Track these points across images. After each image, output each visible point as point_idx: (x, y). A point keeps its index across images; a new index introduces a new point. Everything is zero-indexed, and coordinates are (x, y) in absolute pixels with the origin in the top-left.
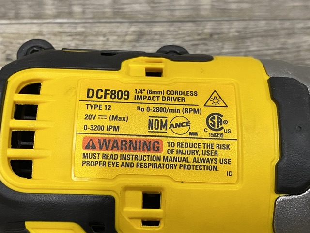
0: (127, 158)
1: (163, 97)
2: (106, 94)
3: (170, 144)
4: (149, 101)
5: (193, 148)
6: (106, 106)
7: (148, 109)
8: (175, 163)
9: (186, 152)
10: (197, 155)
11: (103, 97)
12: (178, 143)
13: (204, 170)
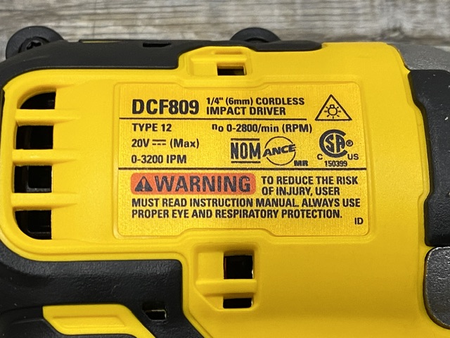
0: (201, 203)
1: (251, 108)
2: (162, 107)
3: (266, 179)
4: (230, 116)
5: (302, 185)
6: (163, 126)
7: (230, 128)
8: (275, 208)
9: (292, 191)
10: (308, 194)
11: (158, 111)
12: (278, 177)
13: (320, 217)
